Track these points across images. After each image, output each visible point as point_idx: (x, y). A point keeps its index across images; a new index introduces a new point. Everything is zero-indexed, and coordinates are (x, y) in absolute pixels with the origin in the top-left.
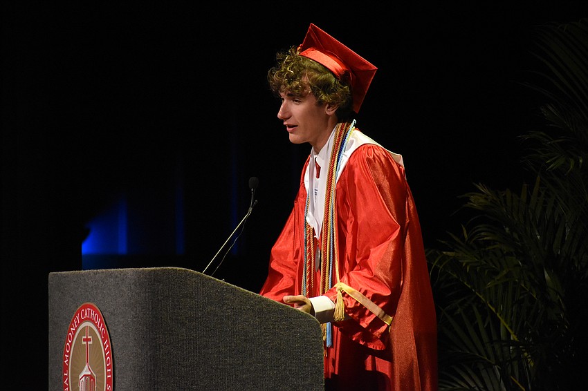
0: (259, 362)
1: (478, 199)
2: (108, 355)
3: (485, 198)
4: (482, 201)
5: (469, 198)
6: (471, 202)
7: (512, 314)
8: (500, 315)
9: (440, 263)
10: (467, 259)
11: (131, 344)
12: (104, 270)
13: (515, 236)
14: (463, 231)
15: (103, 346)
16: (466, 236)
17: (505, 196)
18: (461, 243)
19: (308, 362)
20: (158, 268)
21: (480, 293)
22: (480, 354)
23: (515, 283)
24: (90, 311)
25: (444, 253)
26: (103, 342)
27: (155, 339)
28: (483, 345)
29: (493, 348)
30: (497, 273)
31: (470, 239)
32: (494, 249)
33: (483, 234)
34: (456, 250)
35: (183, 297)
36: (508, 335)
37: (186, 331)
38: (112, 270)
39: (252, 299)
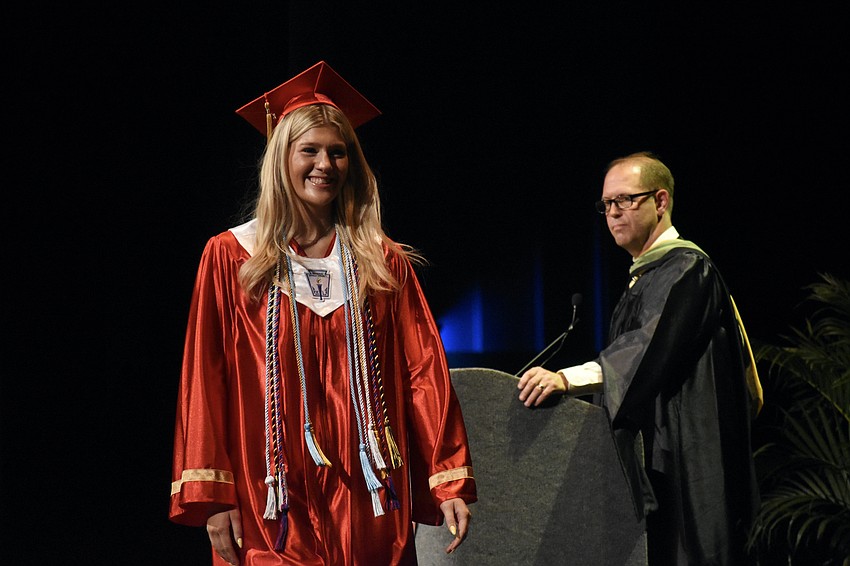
1: (821, 293)
3: (832, 290)
4: (827, 292)
5: (814, 289)
6: (815, 293)
9: (781, 359)
10: (811, 356)
14: (806, 325)
16: (810, 330)
18: (805, 338)
20: (463, 369)
21: (825, 392)
22: (827, 458)
25: (787, 349)
28: (830, 449)
29: (841, 451)
31: (815, 333)
32: (842, 344)
33: (828, 328)
34: (799, 346)
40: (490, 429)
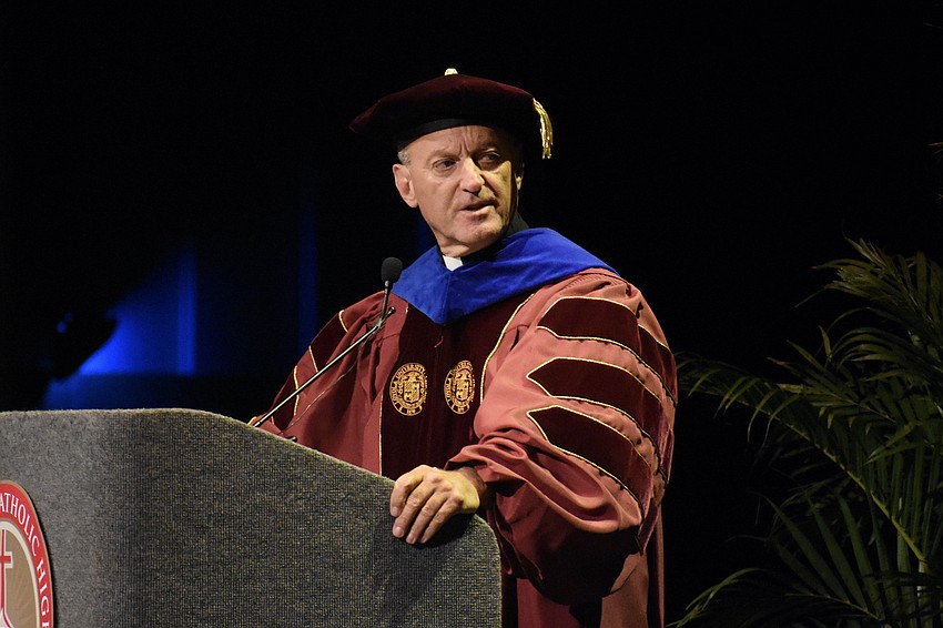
0: (363, 613)
1: (853, 278)
2: (45, 593)
3: (872, 272)
4: (866, 278)
5: (836, 270)
6: (840, 279)
7: (921, 519)
8: (897, 519)
9: (771, 405)
10: (829, 401)
11: (92, 570)
12: (39, 412)
13: (933, 352)
14: (822, 339)
15: (35, 573)
16: (828, 350)
17: (914, 269)
18: (819, 366)
19: (467, 613)
20: (151, 411)
21: (854, 471)
22: (853, 600)
23: (928, 451)
24: (10, 498)
25: (783, 386)
26: (36, 565)
27: (141, 560)
28: (861, 584)
29: (881, 588)
30: (893, 431)
31: (837, 357)
32: (889, 378)
33: (863, 347)
34: (809, 381)
35: (203, 472)
36: (913, 561)
37: (209, 544)
38: (56, 412)
39: (350, 480)
40: (202, 529)
